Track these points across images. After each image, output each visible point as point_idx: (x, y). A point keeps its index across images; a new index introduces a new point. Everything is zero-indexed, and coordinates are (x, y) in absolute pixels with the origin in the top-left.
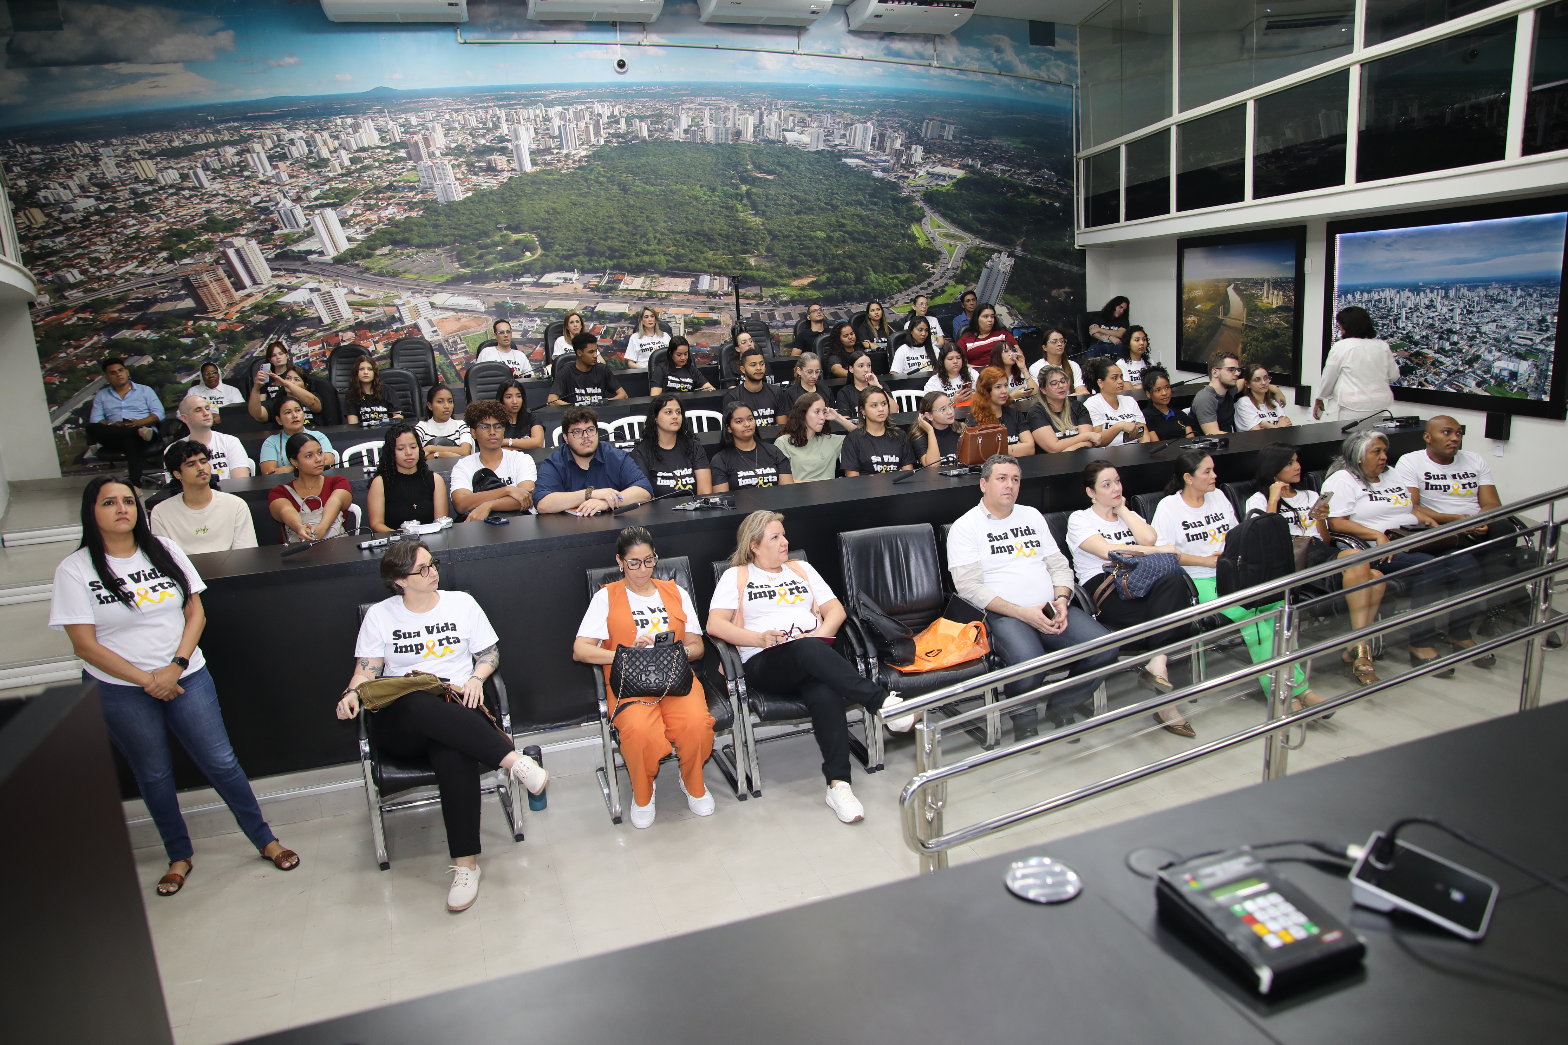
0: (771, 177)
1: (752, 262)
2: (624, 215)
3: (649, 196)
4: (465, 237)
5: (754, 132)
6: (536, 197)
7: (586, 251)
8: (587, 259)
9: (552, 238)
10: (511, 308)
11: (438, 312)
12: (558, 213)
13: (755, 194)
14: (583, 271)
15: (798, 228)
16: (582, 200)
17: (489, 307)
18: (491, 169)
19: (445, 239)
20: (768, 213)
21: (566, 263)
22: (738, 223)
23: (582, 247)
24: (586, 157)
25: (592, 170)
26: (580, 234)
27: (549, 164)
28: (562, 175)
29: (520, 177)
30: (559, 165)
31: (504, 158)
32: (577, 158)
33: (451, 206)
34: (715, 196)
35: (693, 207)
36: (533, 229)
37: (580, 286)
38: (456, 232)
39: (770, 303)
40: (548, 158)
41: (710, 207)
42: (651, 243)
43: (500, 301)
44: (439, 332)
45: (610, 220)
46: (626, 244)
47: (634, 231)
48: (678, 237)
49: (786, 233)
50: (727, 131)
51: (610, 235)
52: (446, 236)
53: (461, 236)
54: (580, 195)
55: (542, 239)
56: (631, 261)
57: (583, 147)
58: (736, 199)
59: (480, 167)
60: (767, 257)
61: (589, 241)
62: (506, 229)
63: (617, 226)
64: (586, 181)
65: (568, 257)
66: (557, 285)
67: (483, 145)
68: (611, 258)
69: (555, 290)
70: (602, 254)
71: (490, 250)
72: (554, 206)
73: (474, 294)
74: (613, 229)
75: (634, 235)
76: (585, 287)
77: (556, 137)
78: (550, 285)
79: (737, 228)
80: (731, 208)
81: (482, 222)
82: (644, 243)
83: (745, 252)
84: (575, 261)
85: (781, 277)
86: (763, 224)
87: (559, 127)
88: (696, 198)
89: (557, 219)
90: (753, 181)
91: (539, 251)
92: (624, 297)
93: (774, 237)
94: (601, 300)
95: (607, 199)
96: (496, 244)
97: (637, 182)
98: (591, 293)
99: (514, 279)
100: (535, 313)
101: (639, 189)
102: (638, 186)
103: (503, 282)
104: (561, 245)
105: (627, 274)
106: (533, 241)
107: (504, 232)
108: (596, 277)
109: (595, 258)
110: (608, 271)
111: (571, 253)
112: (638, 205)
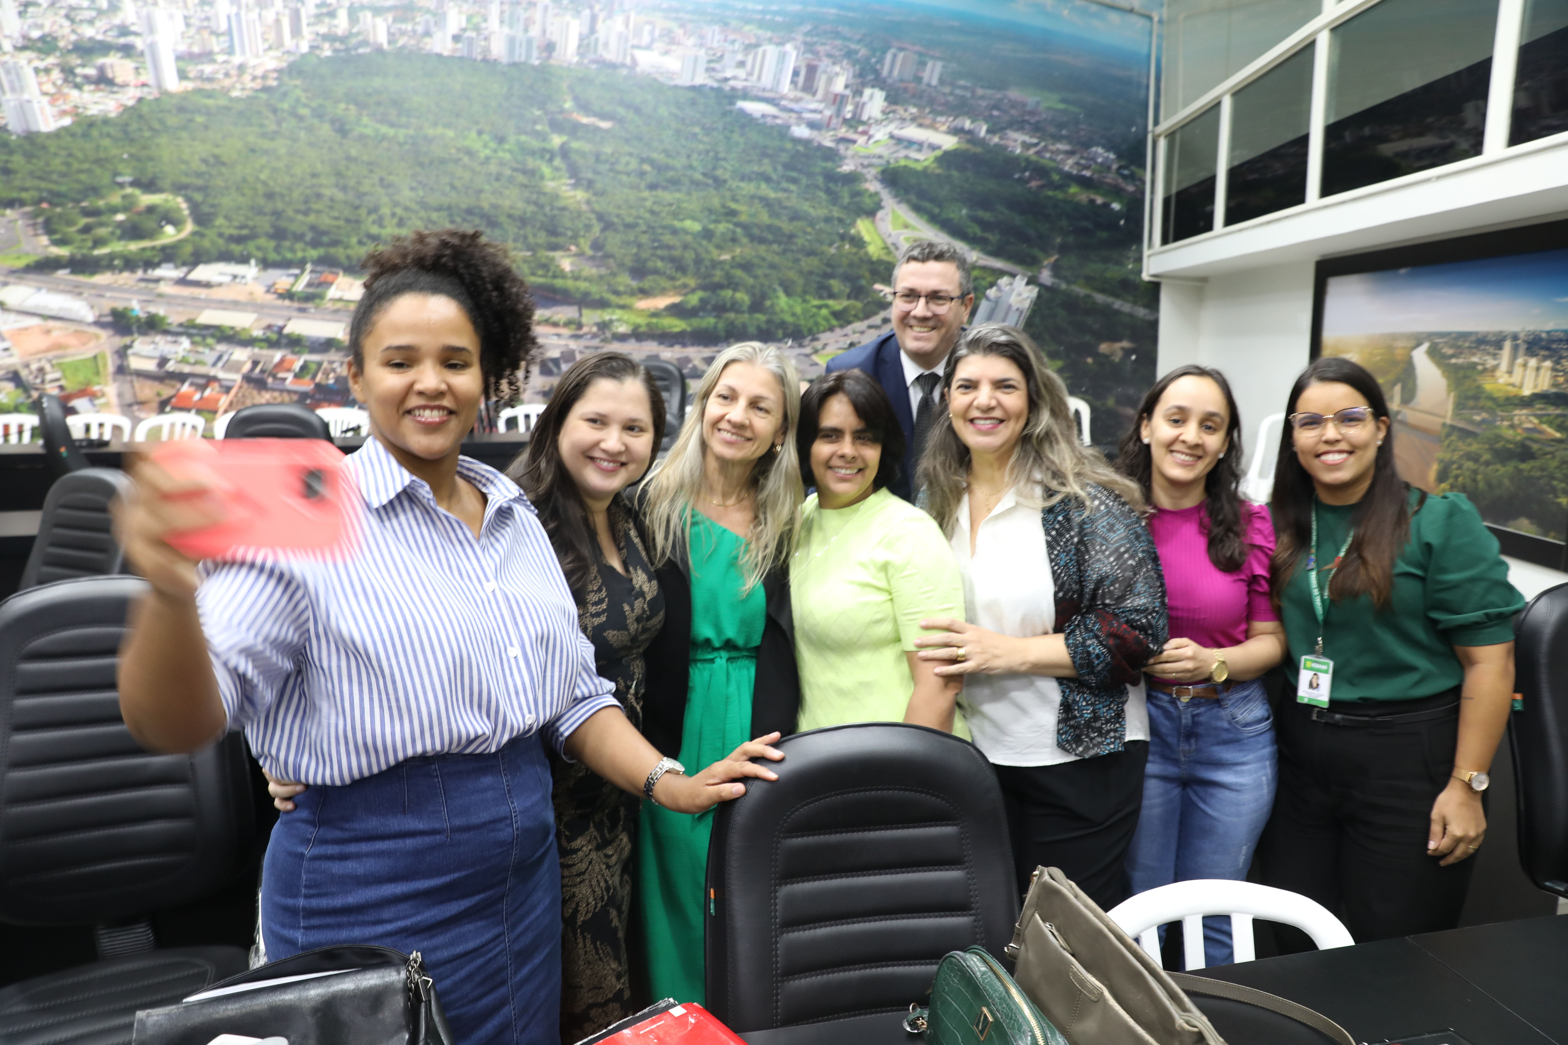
0: (605, 125)
1: (566, 264)
2: (339, 174)
3: (385, 144)
4: (59, 195)
5: (579, 47)
6: (184, 134)
7: (271, 231)
8: (272, 244)
9: (213, 206)
10: (138, 319)
11: (12, 317)
12: (224, 164)
13: (577, 151)
14: (266, 264)
15: (652, 212)
16: (266, 144)
17: (100, 316)
18: (103, 80)
19: (24, 195)
20: (599, 186)
21: (236, 248)
22: (542, 200)
23: (264, 224)
24: (275, 70)
25: (285, 94)
26: (261, 201)
27: (210, 80)
28: (231, 99)
29: (157, 100)
30: (227, 82)
31: (129, 65)
32: (259, 72)
33: (32, 138)
34: (504, 151)
35: (465, 167)
36: (179, 188)
37: (259, 291)
38: (43, 185)
39: (595, 336)
40: (208, 69)
41: (493, 168)
42: (386, 223)
43: (120, 305)
44: (14, 351)
45: (315, 181)
46: (341, 223)
47: (357, 202)
48: (434, 216)
49: (629, 220)
50: (530, 42)
51: (315, 207)
52: (26, 189)
53: (51, 192)
54: (264, 135)
55: (195, 207)
56: (350, 252)
57: (272, 53)
58: (542, 157)
59: (87, 78)
60: (592, 258)
61: (277, 214)
62: (134, 184)
63: (327, 192)
64: (275, 111)
65: (240, 240)
66: (220, 285)
67: (91, 39)
68: (315, 244)
69: (215, 294)
70: (299, 237)
71: (104, 218)
72: (217, 151)
73: (76, 291)
74: (319, 196)
75: (357, 208)
76: (268, 291)
77: (223, 34)
78: (208, 285)
79: (541, 207)
80: (532, 173)
81: (89, 171)
82: (374, 222)
83: (554, 247)
84: (251, 246)
85: (617, 293)
86: (588, 202)
87: (229, 17)
88: (470, 153)
89: (221, 174)
90: (575, 130)
91: (189, 227)
92: (336, 311)
93: (608, 226)
94: (295, 314)
95: (311, 144)
96: (114, 210)
97: (365, 120)
98: (279, 302)
99: (145, 271)
100: (181, 330)
101: (368, 131)
102: (366, 126)
103: (126, 275)
104: (227, 218)
105: (341, 273)
106: (179, 210)
107: (129, 190)
108: (289, 275)
109: (287, 243)
110: (309, 267)
111: (245, 232)
112: (365, 158)
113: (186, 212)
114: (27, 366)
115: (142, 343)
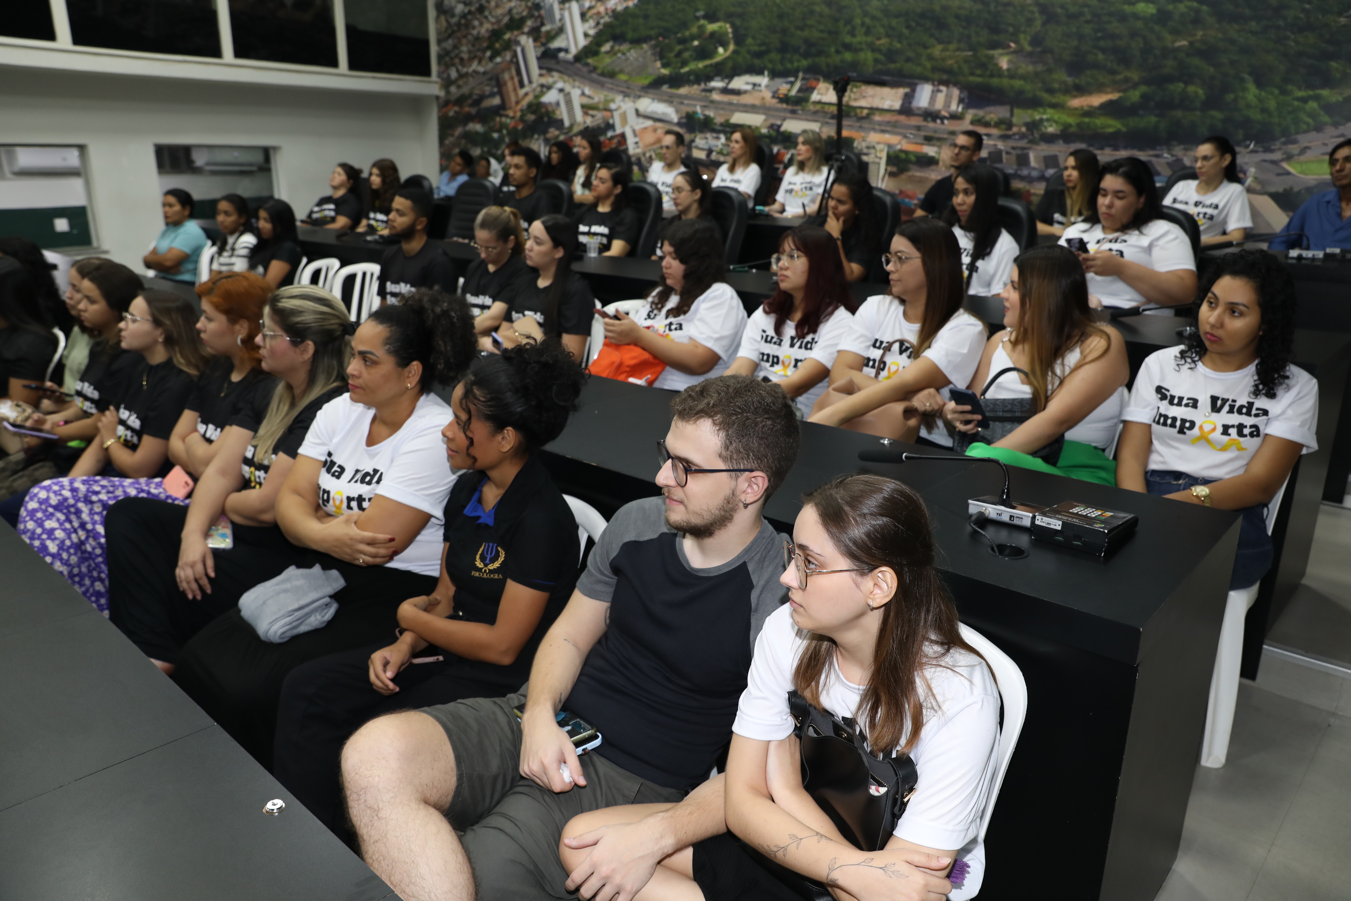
1: (1004, 63)
4: (668, 30)
7: (779, 46)
8: (780, 56)
9: (747, 28)
10: (699, 120)
11: (641, 120)
14: (774, 75)
17: (681, 118)
19: (652, 32)
21: (757, 62)
23: (775, 40)
26: (775, 21)
36: (728, 16)
37: (768, 95)
38: (661, 23)
42: (857, 32)
43: (690, 110)
44: (641, 144)
46: (825, 35)
47: (838, 15)
48: (894, 22)
49: (1073, 9)
51: (809, 22)
52: (653, 28)
53: (664, 28)
55: (736, 31)
56: (829, 60)
60: (1030, 54)
61: (784, 31)
62: (704, 16)
63: (818, 8)
65: (759, 55)
66: (745, 92)
68: (806, 54)
69: (742, 99)
70: (796, 50)
71: (688, 45)
73: (669, 100)
74: (812, 13)
75: (837, 20)
76: (773, 97)
78: (738, 92)
81: (684, 10)
82: (848, 32)
83: (995, 45)
84: (766, 60)
85: (1051, 90)
91: (732, 47)
92: (816, 113)
93: (1051, 17)
94: (789, 115)
96: (693, 38)
98: (779, 106)
99: (705, 84)
100: (720, 128)
103: (696, 87)
104: (754, 38)
105: (822, 79)
106: (727, 33)
107: (702, 22)
108: (787, 83)
109: (788, 56)
110: (801, 75)
111: (763, 48)
113: (731, 35)
114: (644, 154)
115: (701, 139)
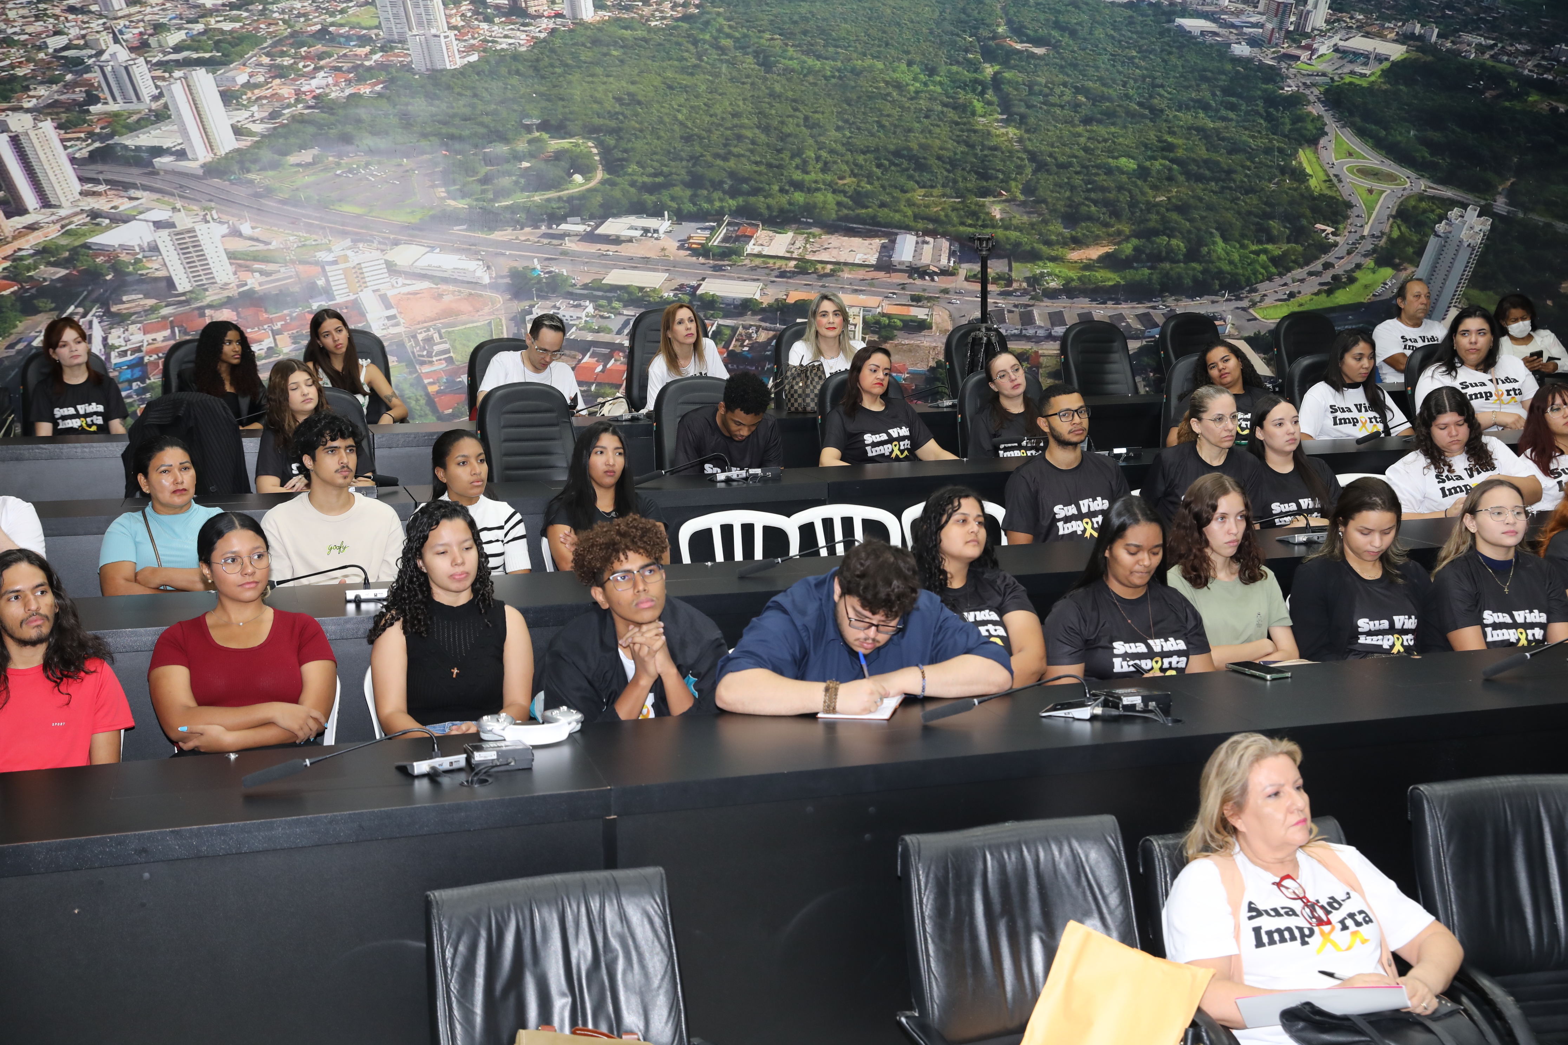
0: (1039, 51)
1: (996, 212)
2: (761, 113)
3: (811, 78)
4: (461, 140)
6: (599, 70)
7: (687, 178)
8: (688, 193)
9: (626, 151)
10: (539, 278)
11: (402, 280)
12: (639, 103)
13: (1009, 82)
14: (680, 217)
15: (1086, 149)
16: (686, 80)
17: (498, 276)
19: (423, 142)
20: (1032, 120)
21: (649, 199)
22: (974, 137)
23: (680, 169)
25: (707, 23)
26: (679, 145)
27: (627, 8)
28: (650, 30)
29: (571, 31)
30: (646, 11)
33: (437, 78)
34: (935, 83)
35: (893, 102)
36: (590, 131)
37: (672, 245)
38: (445, 130)
39: (1024, 292)
41: (923, 103)
42: (810, 168)
43: (520, 265)
44: (399, 319)
45: (736, 121)
46: (763, 168)
47: (780, 144)
48: (861, 159)
49: (1062, 159)
51: (735, 150)
52: (425, 136)
53: (454, 138)
54: (683, 70)
55: (606, 151)
56: (770, 201)
58: (974, 91)
59: (498, 8)
60: (1024, 204)
61: (695, 159)
62: (541, 127)
63: (749, 134)
64: (695, 43)
65: (652, 189)
66: (630, 240)
68: (733, 193)
69: (626, 250)
70: (717, 185)
71: (507, 166)
72: (632, 88)
73: (472, 250)
74: (740, 138)
75: (779, 151)
76: (681, 247)
78: (617, 241)
79: (972, 146)
80: (964, 108)
81: (495, 113)
82: (797, 167)
83: (985, 192)
84: (665, 196)
85: (1049, 243)
86: (1020, 140)
88: (899, 86)
89: (636, 115)
90: (1006, 57)
91: (600, 175)
92: (753, 269)
93: (1041, 166)
94: (709, 272)
95: (732, 80)
96: (520, 157)
97: (791, 51)
98: (693, 259)
99: (549, 226)
100: (583, 292)
101: (794, 64)
102: (791, 59)
103: (528, 230)
104: (641, 164)
105: (761, 225)
106: (590, 155)
107: (537, 134)
108: (704, 228)
109: (703, 192)
110: (726, 218)
111: (659, 180)
112: (790, 94)
113: (597, 158)
